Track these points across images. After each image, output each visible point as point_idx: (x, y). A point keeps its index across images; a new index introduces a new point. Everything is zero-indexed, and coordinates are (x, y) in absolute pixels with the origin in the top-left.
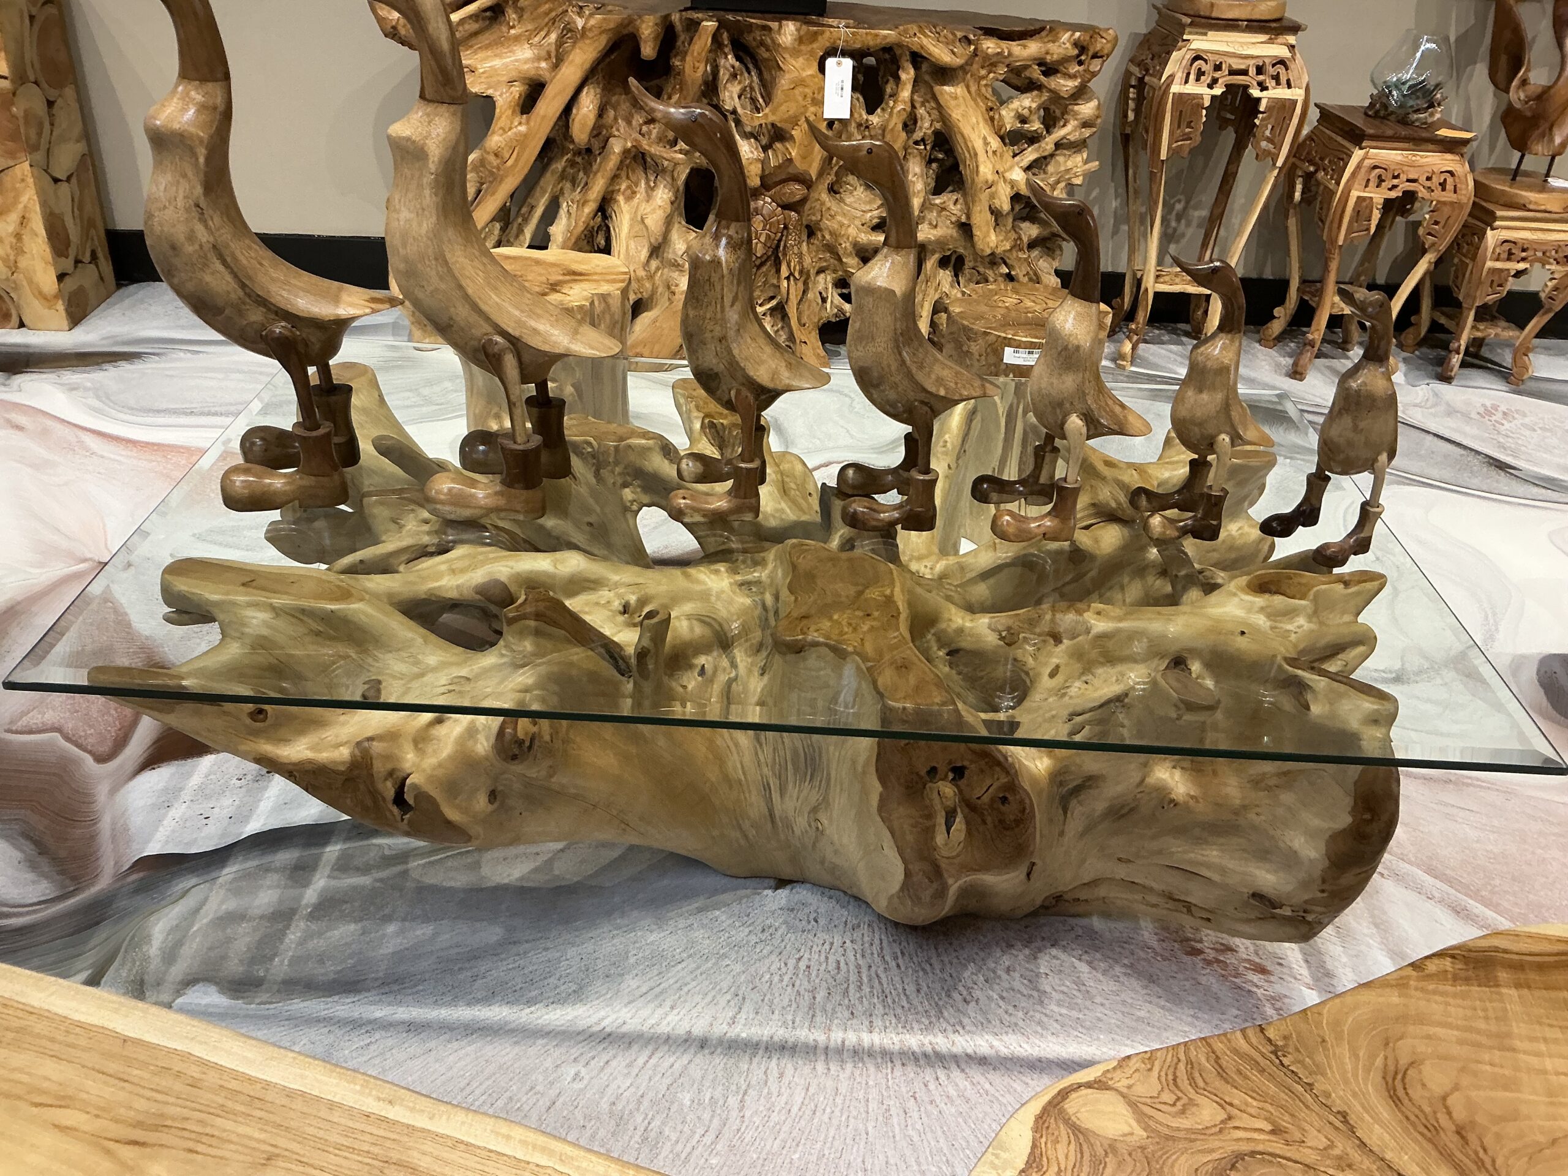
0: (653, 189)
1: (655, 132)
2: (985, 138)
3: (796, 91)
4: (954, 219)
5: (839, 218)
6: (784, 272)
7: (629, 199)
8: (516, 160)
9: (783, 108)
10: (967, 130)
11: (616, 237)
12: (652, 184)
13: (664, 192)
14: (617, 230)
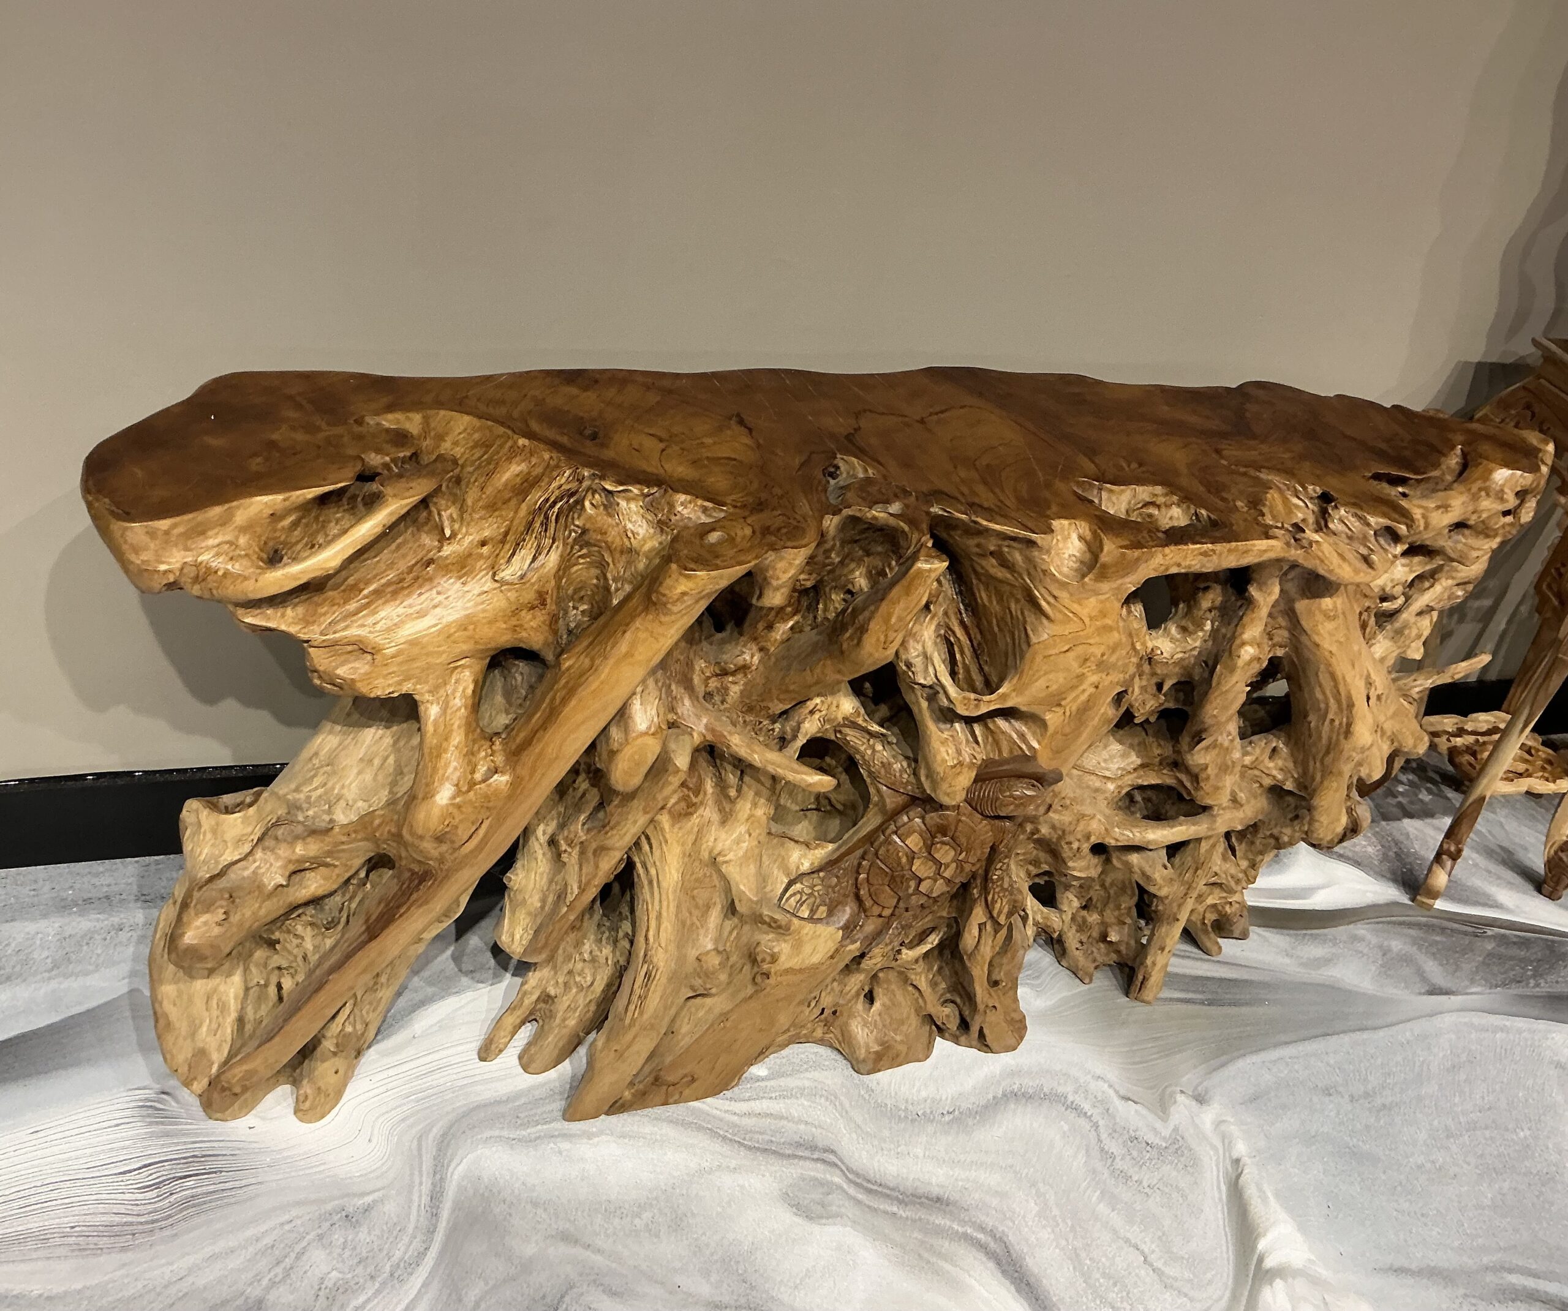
0: (732, 801)
1: (735, 690)
2: (1368, 676)
3: (1071, 654)
4: (1267, 782)
5: (1077, 808)
6: (978, 915)
9: (1041, 683)
10: (1342, 668)
11: (651, 882)
12: (733, 793)
13: (755, 805)
14: (653, 871)
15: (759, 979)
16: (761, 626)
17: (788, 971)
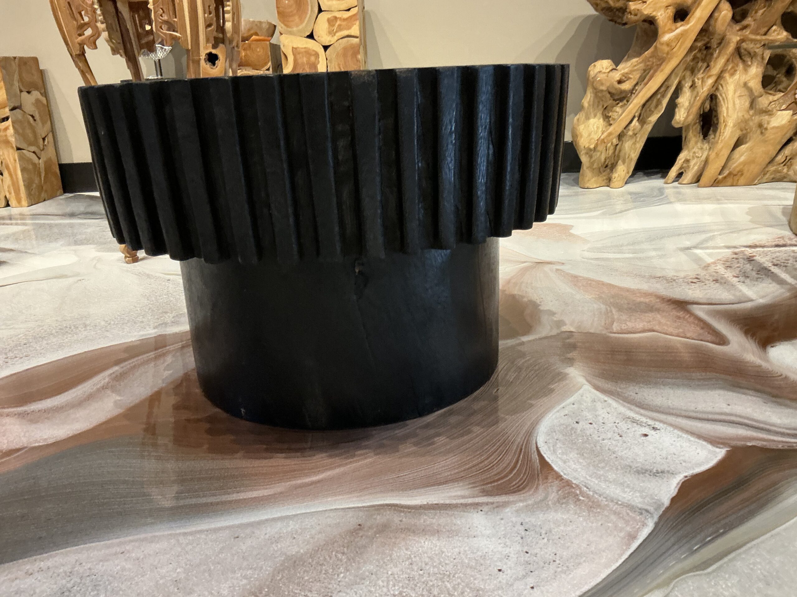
0: (749, 66)
7: (732, 75)
8: (680, 47)
11: (723, 99)
12: (750, 63)
13: (757, 67)
14: (724, 95)
15: (763, 131)
16: (754, 12)
17: (774, 128)
